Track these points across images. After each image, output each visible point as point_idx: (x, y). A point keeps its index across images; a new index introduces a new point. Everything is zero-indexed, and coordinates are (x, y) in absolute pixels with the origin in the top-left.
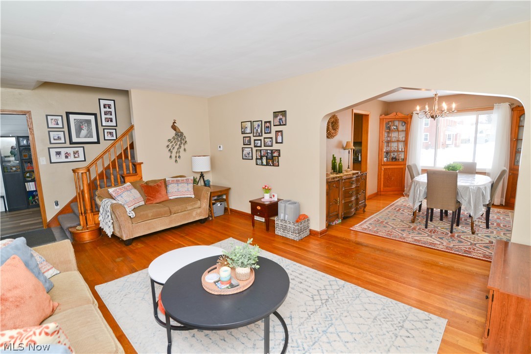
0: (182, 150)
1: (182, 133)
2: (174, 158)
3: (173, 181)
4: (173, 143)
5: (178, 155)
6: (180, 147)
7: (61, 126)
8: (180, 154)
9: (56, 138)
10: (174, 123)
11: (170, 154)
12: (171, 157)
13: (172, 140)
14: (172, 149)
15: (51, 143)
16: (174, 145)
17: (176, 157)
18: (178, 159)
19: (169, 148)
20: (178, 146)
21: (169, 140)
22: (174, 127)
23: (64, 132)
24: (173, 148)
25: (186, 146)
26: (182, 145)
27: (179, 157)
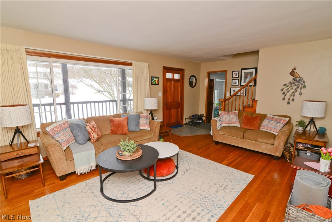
0: (297, 94)
1: (301, 79)
2: (286, 100)
3: (273, 118)
4: (288, 87)
5: (291, 98)
6: (296, 90)
7: (237, 76)
8: (295, 98)
9: (235, 83)
10: (295, 69)
11: (283, 96)
12: (284, 99)
13: (288, 84)
14: (286, 92)
15: (232, 86)
16: (290, 89)
17: (289, 99)
18: (291, 101)
19: (283, 92)
20: (293, 90)
21: (285, 85)
22: (292, 73)
23: (238, 79)
24: (288, 92)
25: (303, 91)
26: (299, 90)
27: (293, 100)
